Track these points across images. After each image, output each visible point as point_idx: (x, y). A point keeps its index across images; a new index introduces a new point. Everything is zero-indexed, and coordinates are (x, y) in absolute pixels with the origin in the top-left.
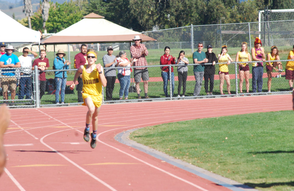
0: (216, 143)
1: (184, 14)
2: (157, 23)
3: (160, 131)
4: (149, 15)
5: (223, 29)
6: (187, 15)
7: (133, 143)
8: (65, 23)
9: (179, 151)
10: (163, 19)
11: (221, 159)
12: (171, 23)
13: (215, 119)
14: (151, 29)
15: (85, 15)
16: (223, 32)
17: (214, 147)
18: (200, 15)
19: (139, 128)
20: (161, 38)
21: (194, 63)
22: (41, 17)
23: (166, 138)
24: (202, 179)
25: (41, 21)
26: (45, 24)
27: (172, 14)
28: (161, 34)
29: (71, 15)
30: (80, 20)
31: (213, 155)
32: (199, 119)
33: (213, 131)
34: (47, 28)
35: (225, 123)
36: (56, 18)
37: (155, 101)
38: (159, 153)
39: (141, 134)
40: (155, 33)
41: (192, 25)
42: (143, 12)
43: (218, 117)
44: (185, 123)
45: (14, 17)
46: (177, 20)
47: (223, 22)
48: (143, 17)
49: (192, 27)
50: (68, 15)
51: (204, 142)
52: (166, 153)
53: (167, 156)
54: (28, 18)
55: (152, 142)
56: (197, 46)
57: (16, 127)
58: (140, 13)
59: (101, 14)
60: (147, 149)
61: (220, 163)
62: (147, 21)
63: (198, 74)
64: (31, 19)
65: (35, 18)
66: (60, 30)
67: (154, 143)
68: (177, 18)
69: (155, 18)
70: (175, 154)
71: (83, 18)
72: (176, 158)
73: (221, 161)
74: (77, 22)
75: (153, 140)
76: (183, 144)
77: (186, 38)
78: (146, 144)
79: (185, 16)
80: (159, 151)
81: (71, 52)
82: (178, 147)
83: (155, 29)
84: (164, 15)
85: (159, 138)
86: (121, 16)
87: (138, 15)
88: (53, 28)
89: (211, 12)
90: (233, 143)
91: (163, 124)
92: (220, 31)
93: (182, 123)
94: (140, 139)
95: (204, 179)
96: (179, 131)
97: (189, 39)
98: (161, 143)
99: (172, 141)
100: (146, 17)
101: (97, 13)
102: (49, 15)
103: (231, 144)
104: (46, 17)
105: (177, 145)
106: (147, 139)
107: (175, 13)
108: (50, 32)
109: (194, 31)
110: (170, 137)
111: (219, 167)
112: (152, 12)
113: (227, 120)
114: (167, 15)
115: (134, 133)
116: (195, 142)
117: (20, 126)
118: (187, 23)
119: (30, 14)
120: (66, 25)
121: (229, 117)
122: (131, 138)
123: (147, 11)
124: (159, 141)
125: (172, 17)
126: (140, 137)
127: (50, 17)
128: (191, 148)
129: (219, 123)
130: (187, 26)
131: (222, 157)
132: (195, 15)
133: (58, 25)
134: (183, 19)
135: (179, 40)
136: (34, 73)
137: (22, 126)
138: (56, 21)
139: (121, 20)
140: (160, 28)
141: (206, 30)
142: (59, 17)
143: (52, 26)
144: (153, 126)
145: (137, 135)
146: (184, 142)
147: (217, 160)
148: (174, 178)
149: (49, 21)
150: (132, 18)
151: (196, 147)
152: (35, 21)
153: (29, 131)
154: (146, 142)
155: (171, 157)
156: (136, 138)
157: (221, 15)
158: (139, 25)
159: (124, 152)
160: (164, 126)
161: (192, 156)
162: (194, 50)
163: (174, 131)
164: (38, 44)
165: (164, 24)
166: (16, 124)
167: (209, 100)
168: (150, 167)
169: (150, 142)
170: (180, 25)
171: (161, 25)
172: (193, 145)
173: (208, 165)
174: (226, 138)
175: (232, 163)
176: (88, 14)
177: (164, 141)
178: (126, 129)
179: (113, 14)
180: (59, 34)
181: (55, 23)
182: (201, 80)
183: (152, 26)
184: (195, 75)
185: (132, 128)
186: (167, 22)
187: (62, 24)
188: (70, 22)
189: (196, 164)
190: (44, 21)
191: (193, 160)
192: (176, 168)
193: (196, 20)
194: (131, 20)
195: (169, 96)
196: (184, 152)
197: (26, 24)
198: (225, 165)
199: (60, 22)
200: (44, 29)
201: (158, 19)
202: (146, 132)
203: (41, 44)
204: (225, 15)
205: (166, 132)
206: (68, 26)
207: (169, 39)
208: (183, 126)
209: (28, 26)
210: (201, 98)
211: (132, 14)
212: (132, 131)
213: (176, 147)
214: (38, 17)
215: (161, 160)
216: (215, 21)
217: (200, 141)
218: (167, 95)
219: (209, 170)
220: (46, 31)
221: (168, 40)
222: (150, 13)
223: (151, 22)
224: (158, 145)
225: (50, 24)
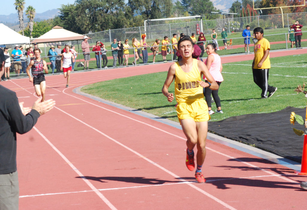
0: (126, 91)
1: (105, 24)
2: (91, 29)
3: (96, 86)
4: (86, 25)
5: (126, 31)
6: (107, 24)
7: (83, 93)
8: (42, 32)
9: (107, 96)
10: (94, 27)
11: (130, 99)
12: (99, 29)
13: (125, 78)
14: (88, 33)
15: (53, 27)
16: (126, 33)
17: (125, 93)
18: (113, 24)
19: (85, 85)
20: (93, 37)
21: (112, 49)
22: (29, 30)
23: (100, 89)
24: (120, 109)
25: (29, 32)
26: (31, 34)
27: (99, 25)
28: (93, 35)
29: (45, 28)
30: (49, 30)
31: (125, 97)
32: (116, 79)
33: (124, 85)
34: (33, 35)
35: (130, 80)
36: (37, 30)
37: (93, 71)
38: (97, 98)
39: (86, 88)
40: (90, 35)
41: (110, 29)
42: (83, 24)
43: (126, 77)
44: (109, 82)
45: (15, 30)
46: (101, 28)
47: (126, 27)
48: (83, 27)
49: (110, 31)
50: (43, 28)
51: (120, 91)
52: (100, 97)
53: (101, 99)
54: (22, 31)
55: (93, 92)
56: (113, 41)
57: (20, 88)
58: (82, 25)
59: (61, 26)
60: (90, 96)
61: (129, 101)
62: (86, 29)
63: (115, 55)
64: (24, 31)
65: (26, 30)
66: (39, 36)
67: (93, 93)
68: (102, 26)
69: (90, 27)
70: (105, 97)
71: (52, 29)
72: (106, 100)
73: (129, 100)
74: (48, 31)
75: (93, 91)
76: (109, 92)
77: (107, 37)
78: (90, 93)
79: (105, 25)
80: (97, 96)
81: (46, 48)
82: (106, 94)
83: (90, 33)
84: (94, 25)
85: (96, 90)
86: (72, 27)
87: (80, 26)
88: (36, 35)
89: (119, 22)
90: (135, 90)
91: (98, 82)
92: (125, 32)
93: (108, 81)
94: (86, 91)
95: (121, 110)
96: (106, 86)
97: (109, 37)
98: (97, 92)
99: (103, 91)
100: (85, 27)
101: (59, 26)
102: (33, 28)
103: (134, 91)
104: (32, 30)
105: (106, 93)
106: (90, 91)
107: (100, 24)
108: (34, 37)
109: (111, 33)
110: (102, 89)
111: (129, 103)
112: (88, 24)
113: (131, 78)
114: (96, 25)
115: (83, 88)
116: (115, 91)
117: (23, 87)
118: (106, 29)
119: (23, 29)
120: (42, 33)
121: (133, 77)
122: (81, 91)
123: (85, 24)
124: (97, 91)
125: (99, 26)
126: (86, 90)
127: (34, 30)
128: (113, 94)
129: (127, 80)
130: (107, 30)
131: (130, 98)
132: (111, 24)
133: (38, 34)
134: (104, 27)
135: (102, 38)
136: (28, 59)
137: (24, 88)
138: (37, 31)
139: (72, 29)
140: (93, 32)
141: (117, 32)
142: (38, 29)
143: (35, 34)
144: (92, 84)
145: (85, 89)
146: (109, 91)
147: (128, 99)
148: (105, 110)
149: (33, 32)
150: (78, 28)
151: (116, 94)
152: (26, 32)
153: (27, 90)
154: (89, 92)
155: (103, 99)
156: (84, 91)
157: (125, 24)
158: (81, 31)
159: (78, 98)
160: (98, 84)
161: (114, 98)
162: (111, 43)
163: (104, 86)
164: (29, 44)
165: (95, 30)
166: (20, 87)
167: (121, 69)
168: (92, 105)
169: (92, 92)
170: (103, 30)
171: (93, 30)
172: (114, 92)
173: (123, 102)
174: (132, 88)
175: (135, 100)
176: (54, 27)
177: (99, 91)
178: (78, 86)
179: (67, 26)
180: (39, 38)
181: (36, 33)
182: (116, 58)
183: (89, 31)
184: (113, 56)
185: (82, 85)
186: (96, 29)
187: (40, 33)
188: (45, 32)
189: (117, 102)
190: (31, 32)
191: (115, 100)
192: (106, 105)
193: (112, 27)
194: (77, 29)
195: (100, 68)
196: (110, 96)
197: (22, 34)
198: (131, 102)
199: (39, 32)
200: (31, 36)
201: (91, 27)
202: (89, 87)
203: (30, 44)
204: (126, 24)
205: (100, 86)
206: (44, 34)
207: (97, 37)
208: (108, 83)
209: (22, 35)
210: (117, 68)
211: (77, 26)
212: (81, 87)
213: (105, 94)
214: (28, 30)
215: (98, 101)
216: (122, 27)
217: (118, 90)
218: (98, 67)
219: (123, 105)
220: (32, 37)
221: (97, 39)
222: (87, 24)
223: (87, 29)
224: (96, 94)
225: (34, 33)
